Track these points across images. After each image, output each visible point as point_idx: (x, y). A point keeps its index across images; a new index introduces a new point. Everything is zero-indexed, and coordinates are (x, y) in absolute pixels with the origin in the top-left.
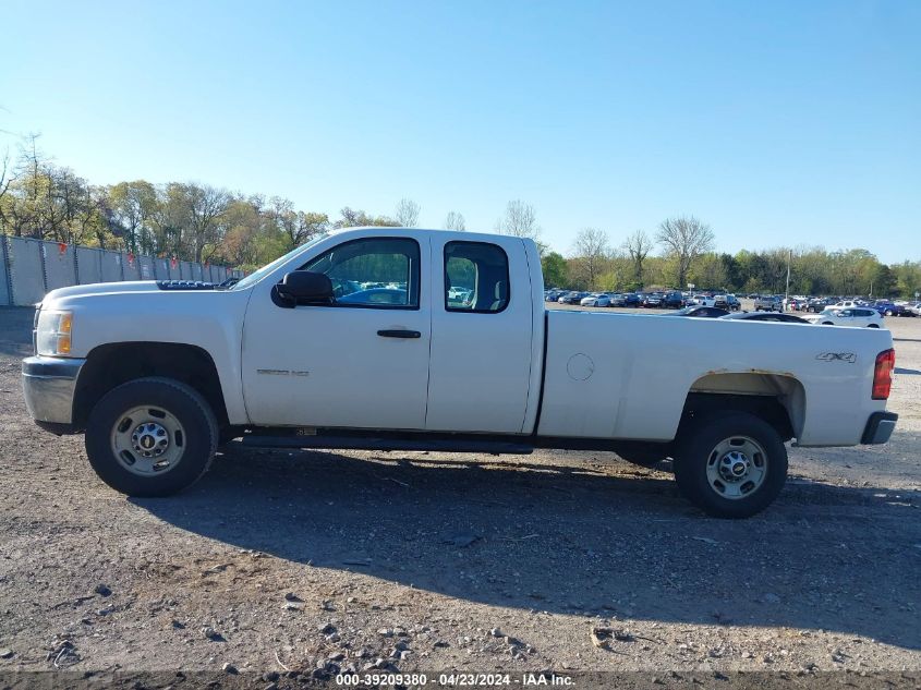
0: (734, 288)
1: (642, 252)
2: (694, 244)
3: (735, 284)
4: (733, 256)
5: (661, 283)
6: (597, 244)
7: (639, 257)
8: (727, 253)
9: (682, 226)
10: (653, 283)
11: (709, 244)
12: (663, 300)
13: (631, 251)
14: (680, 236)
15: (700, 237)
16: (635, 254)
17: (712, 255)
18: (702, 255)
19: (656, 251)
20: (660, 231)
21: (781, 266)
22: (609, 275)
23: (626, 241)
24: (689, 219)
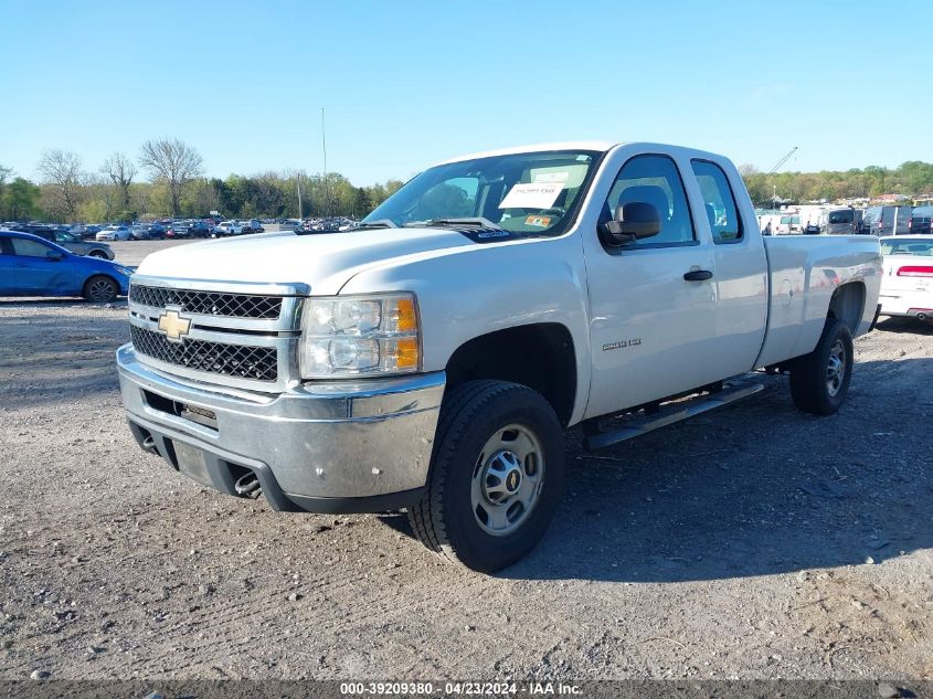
0: (231, 213)
1: (126, 178)
2: (182, 169)
3: (231, 210)
4: (223, 180)
5: (154, 212)
6: (69, 167)
7: (123, 183)
8: (217, 177)
9: (167, 149)
10: (145, 212)
11: (199, 168)
12: (189, 229)
13: (113, 177)
14: (167, 161)
15: (187, 161)
16: (117, 180)
17: (202, 180)
18: (191, 180)
19: (142, 176)
20: (141, 154)
21: (272, 190)
22: (93, 204)
23: (103, 165)
24: (172, 142)
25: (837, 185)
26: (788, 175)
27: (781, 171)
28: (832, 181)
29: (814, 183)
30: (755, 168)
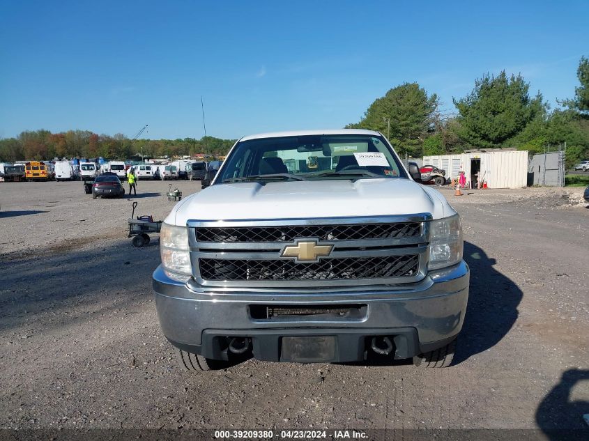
25: (172, 148)
26: (143, 141)
27: (139, 138)
28: (168, 145)
29: (159, 146)
30: (125, 135)
